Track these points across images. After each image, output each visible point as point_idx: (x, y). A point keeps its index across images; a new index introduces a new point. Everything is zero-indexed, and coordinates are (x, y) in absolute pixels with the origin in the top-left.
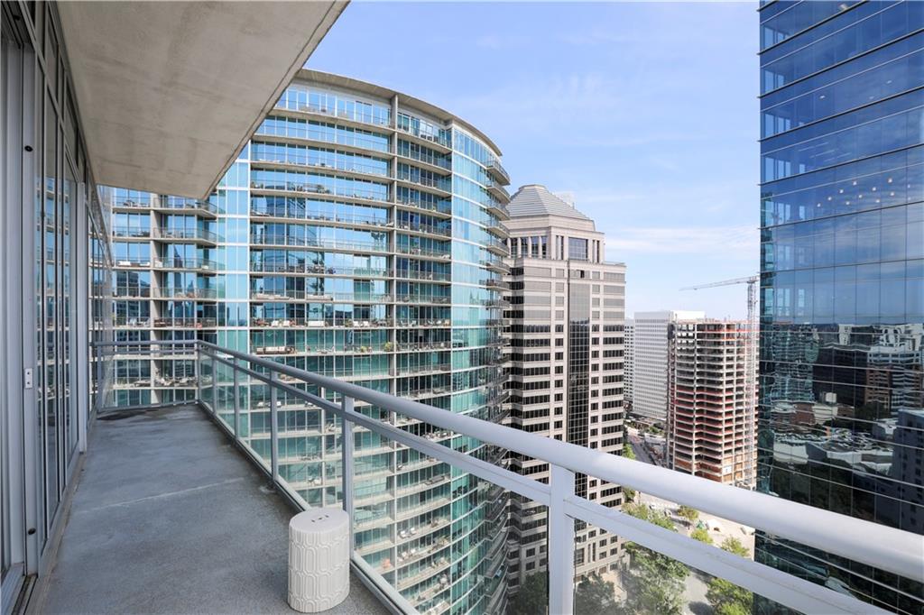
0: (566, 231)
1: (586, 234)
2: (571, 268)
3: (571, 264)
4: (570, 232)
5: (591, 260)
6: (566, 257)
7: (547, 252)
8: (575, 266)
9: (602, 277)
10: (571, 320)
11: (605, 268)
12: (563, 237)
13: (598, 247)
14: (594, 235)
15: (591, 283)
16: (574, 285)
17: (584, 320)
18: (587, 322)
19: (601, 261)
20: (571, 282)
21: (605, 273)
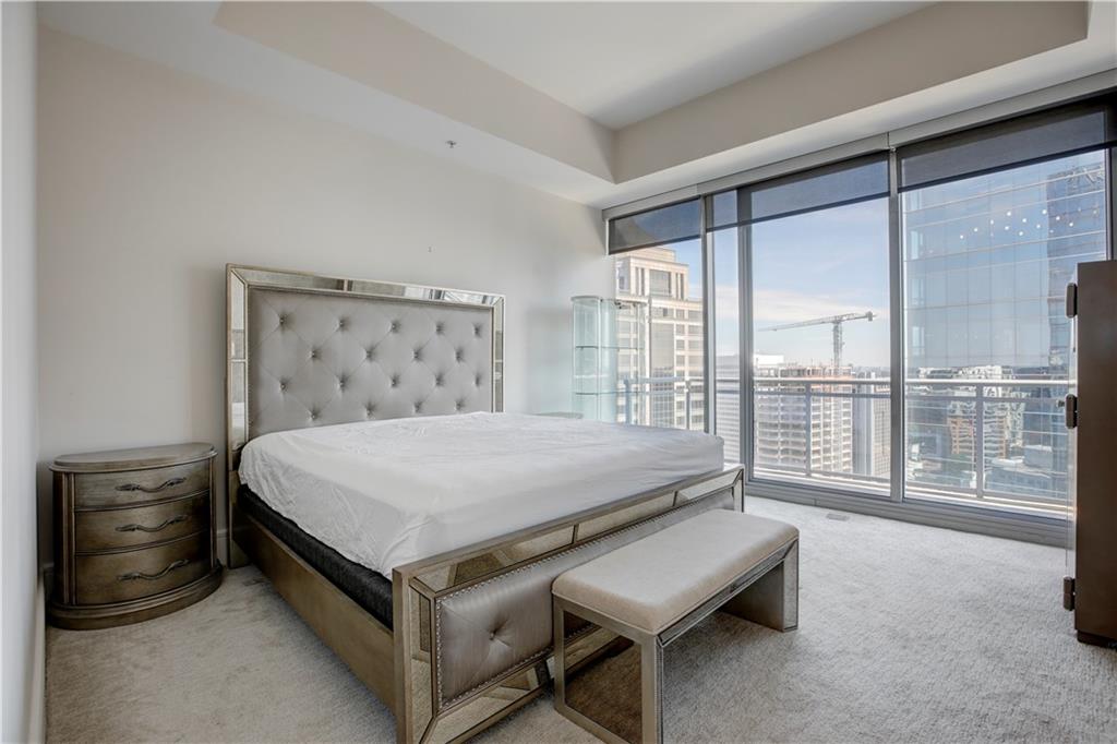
0: (646, 262)
1: (670, 266)
2: (653, 305)
3: (653, 301)
4: (651, 263)
5: (675, 296)
6: (647, 292)
7: (625, 286)
8: (657, 303)
9: (686, 316)
10: (654, 366)
11: (690, 305)
12: (643, 270)
13: (682, 280)
14: (677, 267)
15: (675, 323)
16: (657, 324)
17: (668, 365)
18: (671, 368)
19: (685, 298)
20: (654, 321)
21: (690, 311)
